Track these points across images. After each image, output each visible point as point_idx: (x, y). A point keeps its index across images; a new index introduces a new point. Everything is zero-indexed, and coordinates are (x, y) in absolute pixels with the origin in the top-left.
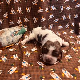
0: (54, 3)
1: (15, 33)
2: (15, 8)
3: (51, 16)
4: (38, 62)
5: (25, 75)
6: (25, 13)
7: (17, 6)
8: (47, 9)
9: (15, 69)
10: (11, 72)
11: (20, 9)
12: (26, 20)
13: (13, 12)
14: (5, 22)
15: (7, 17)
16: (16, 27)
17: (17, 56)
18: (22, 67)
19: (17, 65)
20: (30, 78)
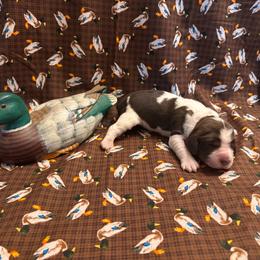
0: (196, 19)
2: (83, 40)
4: (145, 189)
5: (112, 222)
6: (114, 51)
7: (89, 34)
8: (177, 38)
9: (86, 206)
10: (75, 214)
11: (98, 42)
12: (117, 71)
13: (77, 50)
14: (55, 79)
15: (60, 66)
17: (89, 174)
19: (89, 198)
20: (124, 229)
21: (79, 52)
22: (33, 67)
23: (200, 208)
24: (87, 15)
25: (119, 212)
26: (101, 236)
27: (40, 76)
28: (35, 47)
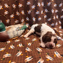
1: (19, 28)
2: (19, 11)
4: (37, 48)
5: (29, 57)
7: (21, 10)
9: (21, 53)
10: (18, 55)
11: (23, 12)
13: (18, 13)
14: (12, 21)
15: (13, 17)
16: (20, 24)
18: (26, 52)
21: (18, 14)
22: (6, 17)
26: (26, 61)
27: (8, 20)
28: (7, 13)
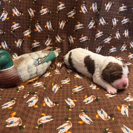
2: (42, 23)
3: (98, 34)
6: (57, 29)
7: (45, 20)
11: (49, 24)
12: (58, 39)
14: (26, 43)
15: (30, 36)
16: (41, 51)
21: (39, 29)
23: (94, 111)
24: (45, 10)
25: (51, 110)
26: (40, 122)
27: (19, 41)
28: (17, 26)
